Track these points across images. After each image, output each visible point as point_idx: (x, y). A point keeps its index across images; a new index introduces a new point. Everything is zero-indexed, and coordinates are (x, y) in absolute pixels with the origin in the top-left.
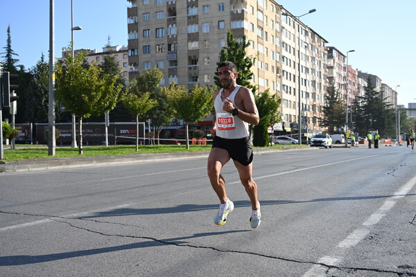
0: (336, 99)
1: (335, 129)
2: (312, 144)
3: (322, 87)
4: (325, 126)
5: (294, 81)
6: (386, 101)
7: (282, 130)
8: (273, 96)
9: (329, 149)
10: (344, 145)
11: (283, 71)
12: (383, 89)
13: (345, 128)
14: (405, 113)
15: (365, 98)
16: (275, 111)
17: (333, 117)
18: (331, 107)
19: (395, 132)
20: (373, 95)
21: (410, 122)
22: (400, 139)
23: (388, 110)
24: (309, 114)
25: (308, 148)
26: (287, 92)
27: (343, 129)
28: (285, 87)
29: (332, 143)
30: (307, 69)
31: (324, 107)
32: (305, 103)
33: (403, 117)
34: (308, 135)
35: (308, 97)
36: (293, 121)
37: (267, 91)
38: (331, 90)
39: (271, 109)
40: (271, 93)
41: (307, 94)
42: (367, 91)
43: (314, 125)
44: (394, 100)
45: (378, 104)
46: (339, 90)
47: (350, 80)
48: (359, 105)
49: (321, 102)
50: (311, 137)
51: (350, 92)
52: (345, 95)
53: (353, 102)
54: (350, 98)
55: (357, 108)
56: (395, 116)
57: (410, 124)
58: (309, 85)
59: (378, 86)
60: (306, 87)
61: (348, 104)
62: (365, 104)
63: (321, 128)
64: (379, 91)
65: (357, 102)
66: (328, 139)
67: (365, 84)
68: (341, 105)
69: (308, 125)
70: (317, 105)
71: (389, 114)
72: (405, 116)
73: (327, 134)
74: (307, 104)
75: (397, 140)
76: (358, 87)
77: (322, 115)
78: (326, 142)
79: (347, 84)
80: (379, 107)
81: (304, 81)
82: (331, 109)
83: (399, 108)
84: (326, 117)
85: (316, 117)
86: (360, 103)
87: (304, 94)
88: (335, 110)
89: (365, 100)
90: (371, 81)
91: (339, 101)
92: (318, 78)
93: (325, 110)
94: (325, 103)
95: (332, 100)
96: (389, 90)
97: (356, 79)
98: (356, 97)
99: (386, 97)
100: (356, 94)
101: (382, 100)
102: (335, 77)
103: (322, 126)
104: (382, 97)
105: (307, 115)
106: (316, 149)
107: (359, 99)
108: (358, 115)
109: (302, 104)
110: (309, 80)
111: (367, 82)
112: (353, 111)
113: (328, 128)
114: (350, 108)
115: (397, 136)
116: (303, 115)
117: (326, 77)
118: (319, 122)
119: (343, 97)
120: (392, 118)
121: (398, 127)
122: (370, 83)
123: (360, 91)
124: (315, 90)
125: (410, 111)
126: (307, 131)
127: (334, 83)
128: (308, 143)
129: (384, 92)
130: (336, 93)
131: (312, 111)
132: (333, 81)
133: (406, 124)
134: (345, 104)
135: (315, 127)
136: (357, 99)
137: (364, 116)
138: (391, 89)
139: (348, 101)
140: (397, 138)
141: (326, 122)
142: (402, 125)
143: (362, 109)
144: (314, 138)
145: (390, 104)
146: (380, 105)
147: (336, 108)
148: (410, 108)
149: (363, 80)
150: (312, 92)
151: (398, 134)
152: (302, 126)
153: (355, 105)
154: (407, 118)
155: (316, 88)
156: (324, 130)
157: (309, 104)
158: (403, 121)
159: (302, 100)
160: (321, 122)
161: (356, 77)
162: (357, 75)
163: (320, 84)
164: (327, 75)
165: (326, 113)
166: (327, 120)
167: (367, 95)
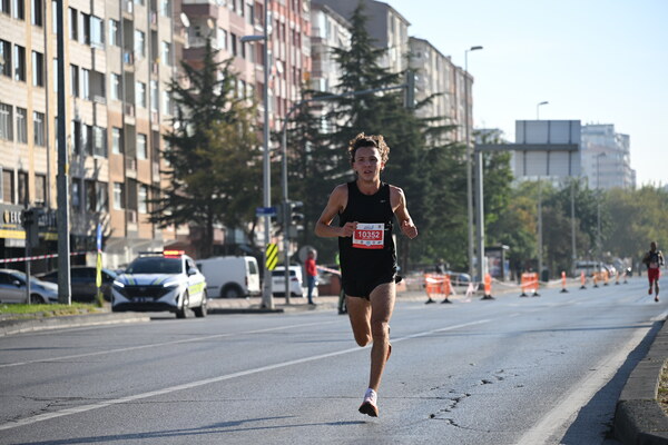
0: (220, 101)
1: (219, 234)
2: (120, 298)
3: (163, 49)
4: (177, 219)
5: (39, 21)
6: (419, 113)
9: (193, 322)
10: (257, 302)
12: (416, 62)
13: (263, 231)
14: (506, 161)
15: (342, 101)
17: (209, 183)
18: (200, 138)
19: (464, 240)
20: (376, 85)
21: (524, 200)
22: (485, 272)
23: (435, 152)
24: (106, 169)
25: (102, 317)
26: (7, 72)
27: (252, 235)
29: (207, 293)
31: (171, 138)
32: (87, 119)
33: (497, 181)
34: (102, 262)
35: (103, 93)
36: (33, 199)
38: (199, 64)
41: (97, 80)
42: (350, 67)
43: (128, 218)
44: (461, 108)
45: (394, 126)
46: (234, 62)
47: (278, 22)
48: (316, 130)
49: (158, 113)
50: (116, 268)
51: (281, 70)
52: (259, 83)
53: (292, 116)
54: (279, 98)
55: (309, 143)
56: (465, 173)
57: (524, 208)
58: (103, 39)
59: (394, 46)
60: (93, 50)
61: (270, 124)
62: (342, 123)
63: (157, 231)
64: (399, 70)
65: (310, 117)
66: (189, 275)
67: (343, 39)
68: (241, 130)
69: (101, 217)
70: (138, 130)
71: (442, 168)
72: (504, 173)
73: (184, 257)
74: (99, 123)
75: (475, 275)
76: (313, 49)
77: (160, 172)
78: (181, 291)
79: (265, 38)
80: (399, 138)
81: (81, 19)
82: (202, 148)
83: (480, 142)
84: (181, 182)
85: (134, 181)
86: (324, 122)
87: (84, 78)
88: (215, 152)
89: (342, 108)
90: (367, 26)
91: (232, 112)
92: (145, 9)
93: (176, 149)
94: (174, 120)
95: (203, 106)
96: (441, 65)
97: (306, 17)
98: (304, 93)
99: (428, 93)
100: (304, 81)
101: (411, 109)
102: (216, 8)
103: (164, 222)
104: (411, 96)
105: (96, 174)
106: (135, 320)
107: (316, 103)
108: (314, 170)
109: (72, 125)
110: (102, 16)
111: (350, 30)
112: (293, 156)
113: (190, 228)
114: (281, 142)
115: (474, 259)
116: (77, 174)
117: (176, 7)
118: (150, 205)
119: (248, 94)
120: (451, 184)
121: (476, 221)
122: (365, 34)
123: (323, 68)
124: (132, 60)
125: (525, 152)
126: (99, 242)
127: (213, 33)
128: (100, 295)
129: (420, 75)
130: (220, 77)
131: (121, 156)
132: (210, 22)
133: (510, 207)
134: (260, 124)
135: (132, 227)
136: (310, 104)
137: (339, 176)
138: (448, 59)
139: (270, 109)
140: (474, 270)
141: (179, 204)
142: (493, 211)
143: (332, 147)
144: (127, 272)
145: (442, 123)
146: (404, 129)
147: (223, 140)
148: (525, 143)
149: (333, 22)
150: (119, 72)
151: (477, 252)
152: (76, 223)
153: (303, 128)
154: (513, 185)
155: (133, 53)
156: (173, 238)
157: (105, 125)
158: (495, 196)
159: (72, 104)
160: (158, 201)
161: (305, 7)
165: (178, 163)
166: (183, 194)
167: (348, 85)
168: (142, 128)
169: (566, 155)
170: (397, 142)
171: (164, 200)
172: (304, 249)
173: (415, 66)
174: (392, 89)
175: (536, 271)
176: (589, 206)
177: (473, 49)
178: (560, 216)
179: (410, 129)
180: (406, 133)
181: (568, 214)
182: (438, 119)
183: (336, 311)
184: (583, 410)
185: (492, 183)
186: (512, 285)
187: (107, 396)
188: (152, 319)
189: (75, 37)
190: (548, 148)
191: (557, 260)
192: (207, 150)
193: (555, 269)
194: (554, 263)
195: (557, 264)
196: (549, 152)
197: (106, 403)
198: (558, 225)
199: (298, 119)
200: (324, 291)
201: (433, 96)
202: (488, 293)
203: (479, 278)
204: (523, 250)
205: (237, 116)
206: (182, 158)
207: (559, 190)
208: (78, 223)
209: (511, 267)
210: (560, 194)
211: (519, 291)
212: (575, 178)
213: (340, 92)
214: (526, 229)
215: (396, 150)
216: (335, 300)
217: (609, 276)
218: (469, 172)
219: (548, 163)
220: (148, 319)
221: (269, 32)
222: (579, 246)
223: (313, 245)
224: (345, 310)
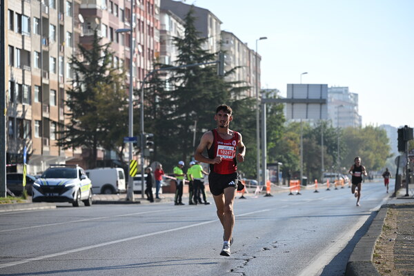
0: (103, 70)
1: (100, 154)
2: (37, 194)
3: (67, 36)
4: (74, 144)
6: (227, 79)
9: (82, 209)
10: (124, 197)
13: (128, 152)
14: (281, 110)
15: (179, 70)
17: (95, 121)
18: (89, 93)
19: (254, 159)
20: (200, 61)
21: (292, 134)
22: (267, 179)
23: (236, 105)
24: (30, 112)
25: (26, 206)
27: (121, 154)
29: (92, 191)
31: (71, 93)
32: (18, 80)
33: (275, 122)
34: (27, 170)
35: (29, 64)
38: (89, 46)
41: (26, 55)
42: (184, 50)
43: (44, 143)
44: (253, 76)
45: (211, 87)
46: (111, 45)
47: (139, 20)
48: (162, 88)
49: (64, 77)
50: (35, 174)
51: (141, 51)
52: (127, 59)
53: (148, 79)
54: (139, 68)
55: (158, 97)
56: (255, 117)
57: (292, 139)
58: (29, 30)
59: (212, 36)
60: (23, 37)
61: (134, 84)
62: (178, 84)
63: (62, 151)
64: (215, 51)
65: (159, 80)
66: (81, 180)
67: (180, 32)
68: (115, 88)
69: (27, 142)
70: (51, 87)
71: (241, 114)
72: (280, 117)
73: (78, 168)
74: (26, 83)
75: (260, 181)
76: (161, 38)
77: (64, 114)
78: (76, 189)
79: (132, 32)
80: (214, 94)
81: (16, 17)
82: (90, 99)
83: (265, 97)
84: (77, 121)
85: (47, 120)
86: (167, 84)
87: (17, 54)
88: (99, 102)
89: (179, 75)
90: (196, 24)
91: (110, 77)
92: (56, 11)
93: (74, 99)
94: (73, 81)
95: (91, 72)
96: (241, 48)
97: (157, 18)
98: (155, 65)
99: (233, 66)
100: (155, 58)
101: (222, 76)
102: (101, 11)
103: (66, 146)
104: (222, 68)
105: (24, 115)
106: (47, 207)
107: (162, 72)
108: (161, 113)
109: (10, 83)
110: (29, 15)
111: (184, 26)
112: (148, 105)
113: (82, 149)
114: (140, 96)
115: (260, 171)
116: (12, 115)
117: (75, 10)
118: (57, 135)
119: (120, 65)
120: (246, 123)
121: (262, 147)
122: (193, 28)
123: (167, 50)
124: (47, 43)
125: (293, 104)
126: (25, 158)
127: (99, 27)
128: (25, 192)
129: (228, 55)
130: (103, 55)
131: (40, 104)
132: (97, 20)
133: (283, 138)
134: (127, 84)
135: (46, 149)
136: (159, 72)
137: (177, 117)
138: (245, 45)
139: (133, 75)
140: (260, 178)
141: (76, 134)
142: (273, 141)
143: (172, 99)
144: (42, 177)
145: (241, 85)
146: (217, 88)
147: (104, 94)
148: (292, 98)
149: (174, 21)
150: (39, 51)
151: (262, 166)
152: (11, 145)
153: (154, 87)
154: (285, 125)
155: (48, 39)
156: (71, 155)
157: (30, 84)
158: (274, 132)
159: (9, 71)
160: (63, 133)
161: (156, 11)
162: (159, 5)
163: (62, 27)
164: (78, 4)
165: (76, 109)
166: (78, 128)
167: (183, 60)
168: (53, 86)
169: (318, 106)
170: (213, 97)
171: (66, 132)
172: (154, 164)
173: (225, 49)
174: (211, 63)
175: (299, 179)
176: (333, 138)
177: (261, 39)
178: (314, 144)
179: (221, 89)
180: (218, 91)
181: (319, 143)
182: (239, 82)
183: (173, 202)
184: (327, 268)
185: (272, 123)
186: (286, 187)
187: (27, 256)
188: (57, 207)
189: (12, 28)
190: (307, 102)
191: (311, 171)
192: (94, 100)
193: (311, 178)
194: (310, 174)
195: (313, 174)
196: (308, 104)
197: (26, 261)
198: (313, 150)
199: (151, 82)
200: (166, 190)
201: (235, 68)
202: (268, 192)
203: (263, 183)
204: (291, 166)
205: (113, 79)
206: (78, 105)
207: (314, 128)
208: (12, 146)
209: (283, 176)
210: (314, 130)
211: (289, 192)
212: (324, 120)
213: (178, 65)
214: (293, 152)
215: (212, 102)
216: (173, 196)
217: (345, 182)
218: (258, 117)
219: (307, 111)
220: (55, 207)
221: (134, 26)
222: (326, 163)
223: (159, 161)
224: (178, 202)
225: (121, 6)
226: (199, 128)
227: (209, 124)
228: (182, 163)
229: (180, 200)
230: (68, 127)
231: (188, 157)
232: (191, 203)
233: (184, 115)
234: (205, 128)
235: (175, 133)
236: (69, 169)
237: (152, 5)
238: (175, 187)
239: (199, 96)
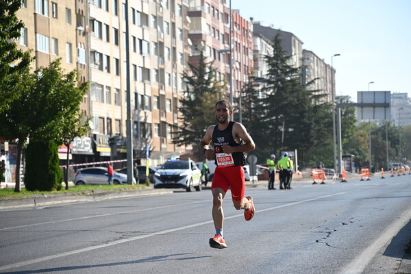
0: (208, 83)
2: (158, 182)
3: (179, 57)
4: (186, 142)
5: (117, 43)
6: (308, 88)
7: (91, 152)
8: (70, 76)
9: (194, 193)
11: (92, 21)
14: (352, 112)
15: (269, 82)
16: (74, 109)
17: (202, 124)
18: (198, 101)
19: (331, 152)
20: (286, 74)
21: (362, 132)
22: (342, 168)
23: (316, 107)
24: (150, 117)
25: (150, 191)
26: (101, 68)
28: (97, 57)
29: (202, 180)
30: (145, 17)
31: (183, 101)
32: (141, 92)
33: (348, 122)
34: (149, 163)
35: (149, 79)
36: (115, 132)
37: (56, 63)
38: (197, 64)
39: (66, 106)
40: (66, 68)
41: (146, 72)
42: (273, 65)
43: (162, 141)
44: (329, 85)
45: (295, 94)
46: (214, 63)
47: (236, 42)
48: (256, 97)
49: (177, 89)
50: (156, 166)
51: (238, 67)
52: (227, 73)
53: (244, 90)
54: (237, 81)
55: (253, 103)
56: (332, 119)
57: (362, 136)
58: (149, 52)
59: (295, 54)
60: (144, 57)
61: (233, 94)
62: (269, 93)
63: (176, 148)
64: (298, 66)
65: (253, 90)
66: (193, 170)
67: (269, 51)
68: (218, 97)
69: (148, 141)
70: (167, 97)
71: (320, 116)
72: (351, 118)
73: (190, 161)
74: (147, 94)
75: (337, 170)
76: (254, 56)
77: (178, 118)
78: (188, 178)
79: (230, 51)
80: (298, 100)
81: (138, 42)
82: (199, 106)
83: (339, 102)
84: (188, 123)
85: (165, 123)
86: (260, 93)
87: (139, 71)
88: (205, 108)
89: (269, 86)
90: (282, 45)
91: (214, 88)
92: (170, 36)
93: (186, 106)
94: (184, 92)
95: (199, 85)
96: (319, 63)
97: (251, 40)
98: (250, 78)
99: (313, 78)
100: (250, 72)
101: (304, 86)
102: (206, 36)
103: (180, 143)
104: (304, 79)
105: (145, 119)
106: (166, 193)
107: (256, 83)
108: (256, 117)
109: (134, 95)
110: (148, 40)
111: (273, 46)
112: (245, 110)
113: (193, 146)
114: (238, 102)
115: (337, 162)
116: (136, 120)
117: (185, 35)
118: (173, 135)
119: (222, 79)
120: (325, 123)
121: (337, 142)
122: (280, 48)
123: (259, 66)
124: (163, 62)
125: (362, 107)
126: (147, 153)
127: (204, 48)
128: (148, 180)
129: (309, 69)
130: (208, 70)
131: (158, 110)
132: (202, 43)
133: (355, 135)
134: (227, 94)
135: (164, 146)
136: (253, 84)
137: (268, 120)
138: (322, 61)
139: (233, 86)
140: (337, 167)
141: (187, 134)
142: (346, 137)
143: (264, 105)
144: (161, 169)
145: (320, 93)
146: (300, 96)
147: (209, 102)
148: (362, 103)
149: (265, 43)
150: (157, 68)
151: (338, 158)
152: (136, 144)
153: (249, 96)
154: (356, 124)
155: (164, 59)
156: (184, 151)
157: (150, 95)
158: (347, 130)
159: (134, 85)
160: (177, 133)
161: (250, 35)
162: (252, 30)
163: (174, 49)
164: (187, 31)
165: (187, 114)
166: (189, 129)
167: (272, 74)
168: (169, 96)
169: (382, 109)
170: (297, 103)
171: (180, 132)
172: (250, 157)
173: (306, 64)
174: (295, 76)
175: (368, 168)
176: (396, 135)
177: (335, 55)
178: (380, 140)
179: (303, 96)
180: (301, 98)
181: (384, 139)
182: (318, 91)
183: (267, 188)
184: (394, 239)
185: (345, 123)
186: (356, 174)
187: (153, 231)
188: (174, 192)
189: (135, 51)
190: (374, 105)
191: (379, 162)
192: (201, 106)
193: (378, 166)
194: (377, 164)
195: (379, 164)
196: (374, 107)
197: (152, 235)
198: (379, 145)
199: (247, 91)
200: (261, 178)
201: (315, 79)
202: (344, 179)
203: (339, 171)
204: (362, 157)
205: (216, 90)
206: (189, 111)
207: (380, 126)
208: (137, 144)
209: (355, 166)
210: (380, 128)
211: (360, 178)
212: (388, 120)
213: (268, 78)
214: (363, 146)
215: (296, 107)
216: (267, 182)
217: (406, 170)
218: (334, 118)
219: (374, 113)
220: (172, 192)
221: (232, 48)
222: (390, 155)
223: (255, 155)
224: (271, 187)
225: (222, 32)
226: (287, 128)
227: (295, 125)
228: (274, 156)
229: (273, 185)
230: (181, 128)
231: (278, 151)
232: (281, 188)
233: (274, 118)
234: (291, 127)
235: (267, 132)
236: (183, 161)
237: (247, 30)
238: (268, 175)
239: (286, 103)
